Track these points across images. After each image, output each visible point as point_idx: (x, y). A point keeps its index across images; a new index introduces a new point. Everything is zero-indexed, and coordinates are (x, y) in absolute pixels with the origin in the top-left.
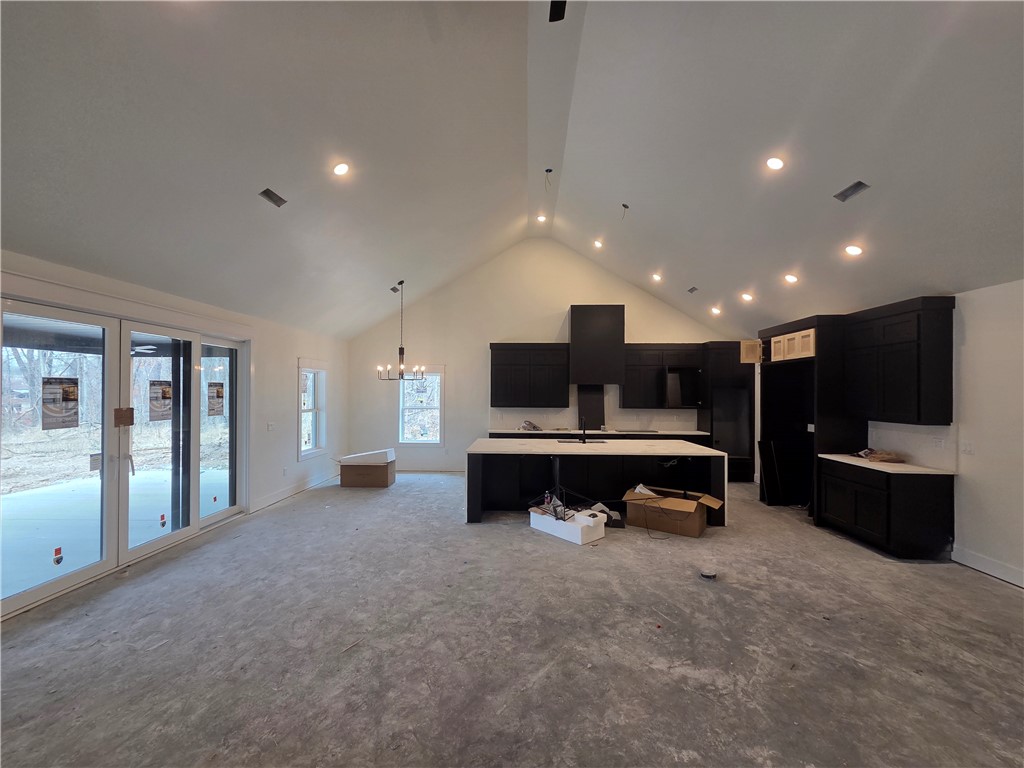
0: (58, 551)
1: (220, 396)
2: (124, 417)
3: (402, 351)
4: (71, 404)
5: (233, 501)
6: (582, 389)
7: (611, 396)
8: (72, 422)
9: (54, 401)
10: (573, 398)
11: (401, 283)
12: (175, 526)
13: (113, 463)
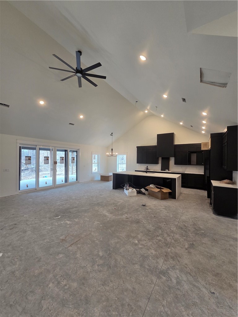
0: (46, 182)
1: (74, 160)
2: (55, 163)
3: (112, 149)
4: (48, 161)
5: (77, 180)
6: (162, 158)
7: (172, 161)
8: (48, 163)
9: (46, 160)
10: (160, 161)
11: (112, 133)
12: (65, 182)
13: (54, 170)
